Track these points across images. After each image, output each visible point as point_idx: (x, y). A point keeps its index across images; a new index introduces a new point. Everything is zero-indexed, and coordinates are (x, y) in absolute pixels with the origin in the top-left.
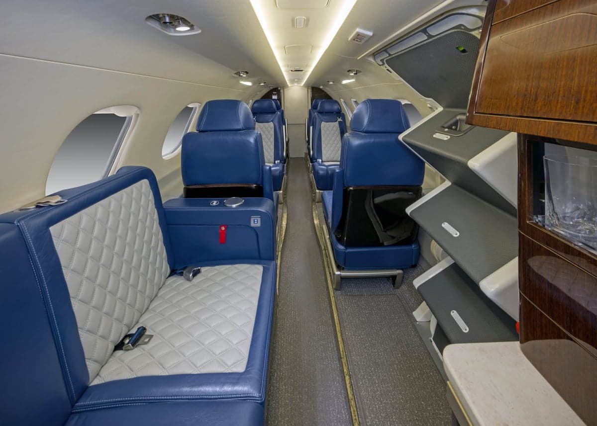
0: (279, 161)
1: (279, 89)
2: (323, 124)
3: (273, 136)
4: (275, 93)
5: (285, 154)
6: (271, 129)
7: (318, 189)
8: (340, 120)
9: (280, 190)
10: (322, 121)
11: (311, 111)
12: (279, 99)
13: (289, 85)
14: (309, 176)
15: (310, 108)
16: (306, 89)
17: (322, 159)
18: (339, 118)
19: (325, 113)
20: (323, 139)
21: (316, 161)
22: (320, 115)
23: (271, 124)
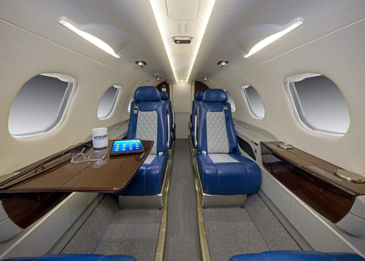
0: (162, 153)
1: (168, 82)
2: (209, 114)
3: (157, 126)
4: (165, 86)
5: (168, 144)
6: (154, 118)
7: (205, 192)
8: (226, 108)
9: (159, 193)
10: (208, 110)
11: (194, 101)
12: (168, 91)
13: (177, 82)
14: (192, 162)
15: (193, 99)
16: (190, 85)
17: (207, 152)
18: (225, 106)
19: (211, 102)
20: (208, 129)
21: (201, 153)
22: (205, 104)
23: (155, 113)
